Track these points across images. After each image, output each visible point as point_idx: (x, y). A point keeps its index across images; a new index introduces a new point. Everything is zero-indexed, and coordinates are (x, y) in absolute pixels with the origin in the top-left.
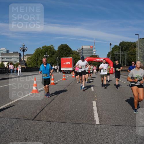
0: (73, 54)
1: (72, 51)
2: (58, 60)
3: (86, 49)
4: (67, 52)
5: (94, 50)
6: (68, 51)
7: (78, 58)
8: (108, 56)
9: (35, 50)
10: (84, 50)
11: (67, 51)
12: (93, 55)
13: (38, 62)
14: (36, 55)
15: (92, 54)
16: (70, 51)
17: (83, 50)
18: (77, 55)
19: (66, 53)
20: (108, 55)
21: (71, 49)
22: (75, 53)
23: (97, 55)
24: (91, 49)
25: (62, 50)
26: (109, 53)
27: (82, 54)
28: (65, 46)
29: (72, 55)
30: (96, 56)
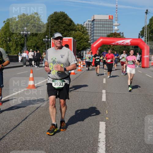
0: (76, 31)
1: (74, 25)
2: (47, 42)
3: (101, 20)
4: (64, 27)
5: (116, 23)
6: (67, 24)
7: (85, 39)
8: (142, 34)
9: (4, 22)
10: (96, 24)
11: (64, 25)
12: (114, 32)
13: (10, 44)
14: (6, 32)
15: (110, 30)
16: (70, 25)
17: (95, 22)
18: (83, 32)
19: (64, 29)
20: (141, 32)
21: (71, 21)
22: (80, 29)
23: (120, 33)
24: (111, 22)
25: (55, 23)
26: (144, 28)
27: (94, 30)
28: (61, 15)
29: (73, 32)
30: (119, 35)
